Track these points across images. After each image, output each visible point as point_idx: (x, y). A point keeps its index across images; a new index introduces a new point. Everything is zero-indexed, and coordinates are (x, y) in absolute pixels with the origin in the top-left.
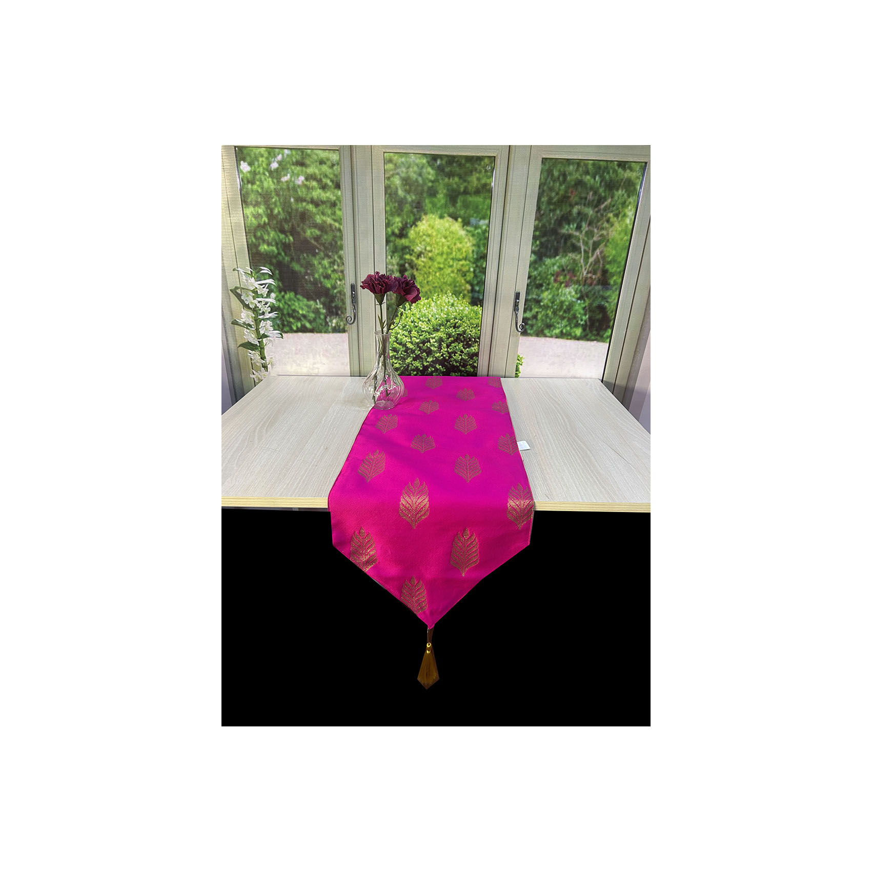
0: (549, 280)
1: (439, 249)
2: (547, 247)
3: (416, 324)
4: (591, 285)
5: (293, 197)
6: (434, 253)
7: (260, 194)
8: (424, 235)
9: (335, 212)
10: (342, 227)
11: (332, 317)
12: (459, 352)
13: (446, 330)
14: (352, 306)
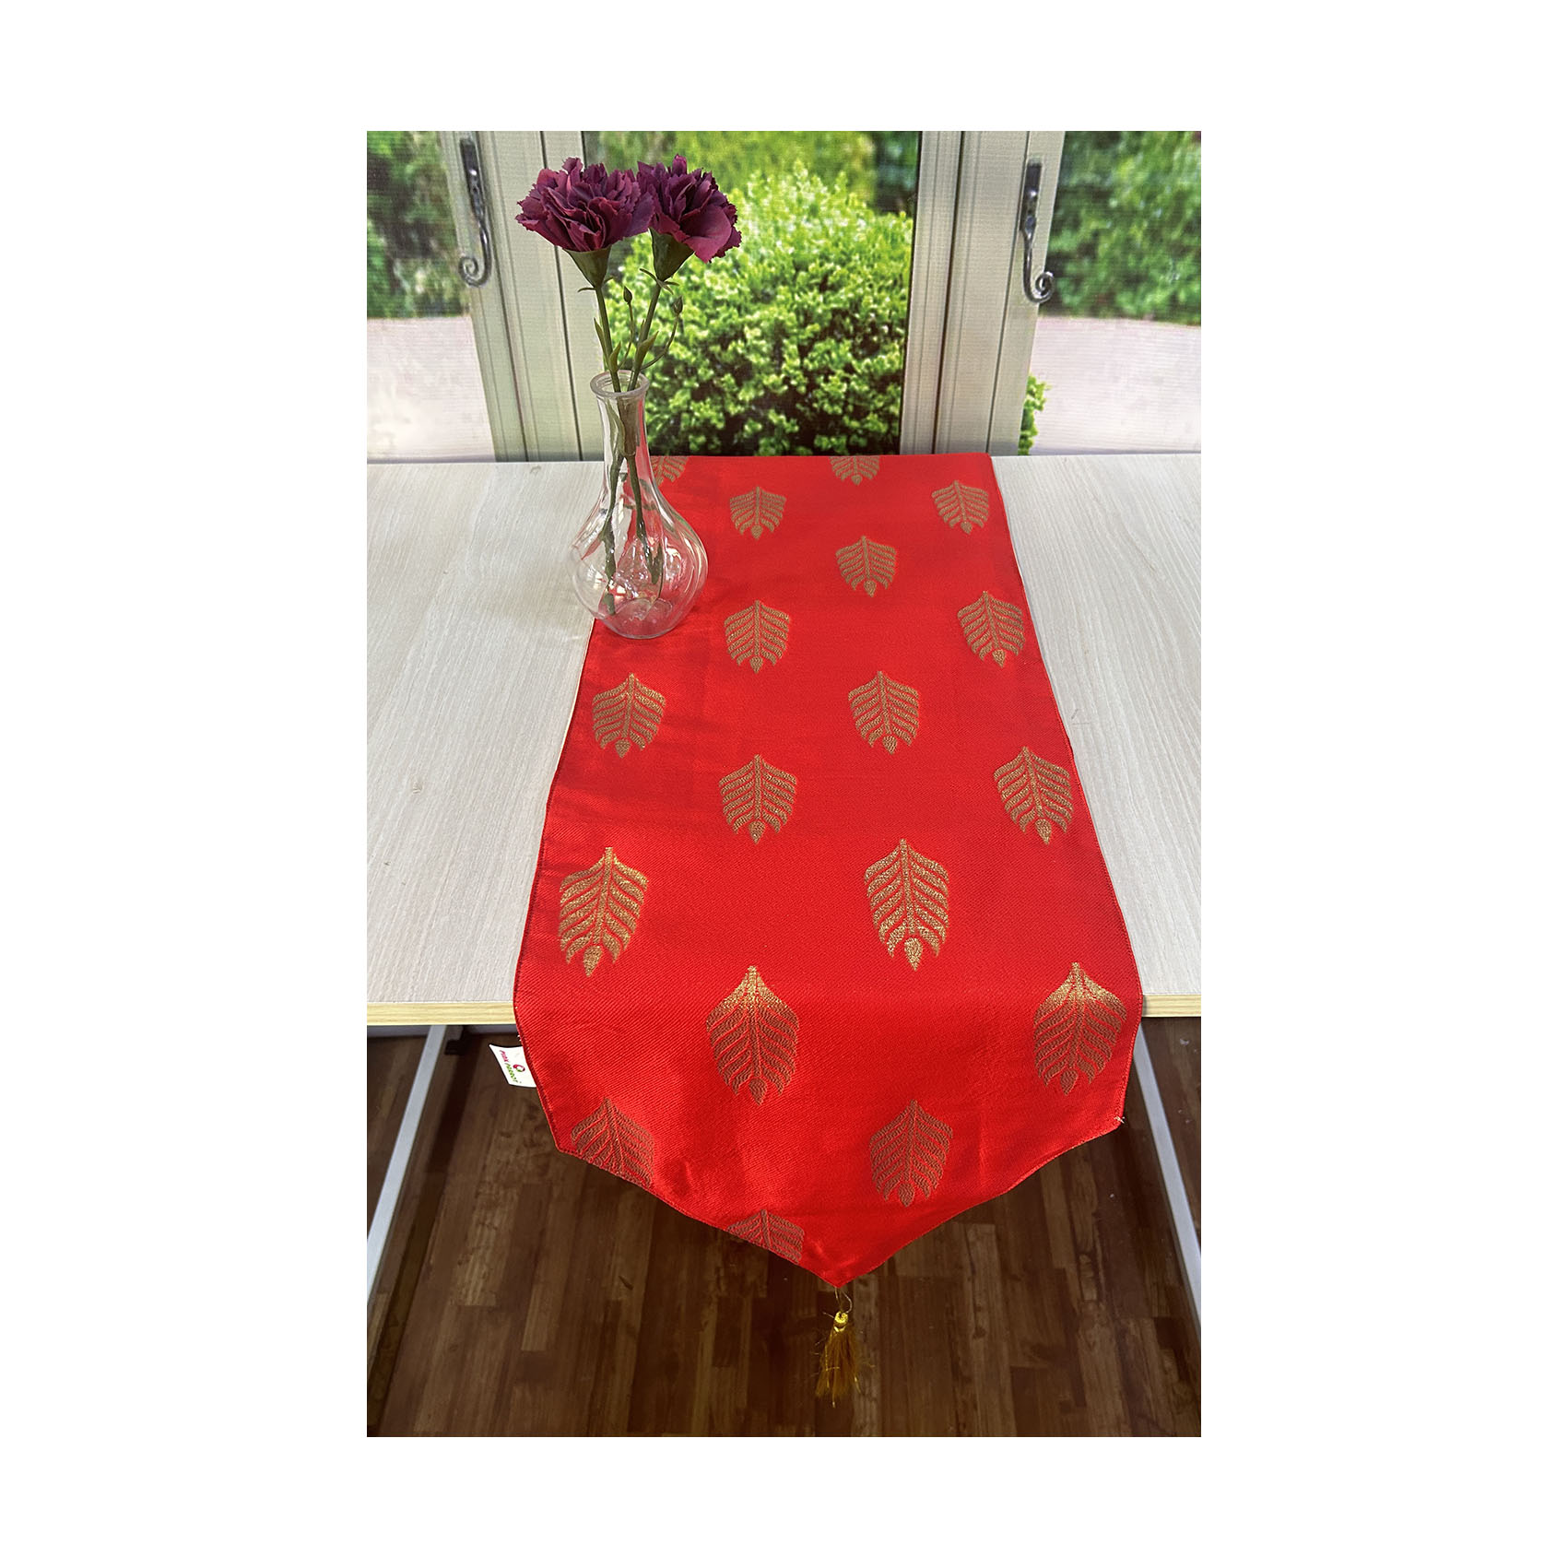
11: (412, 263)
12: (840, 372)
13: (797, 297)
14: (472, 222)
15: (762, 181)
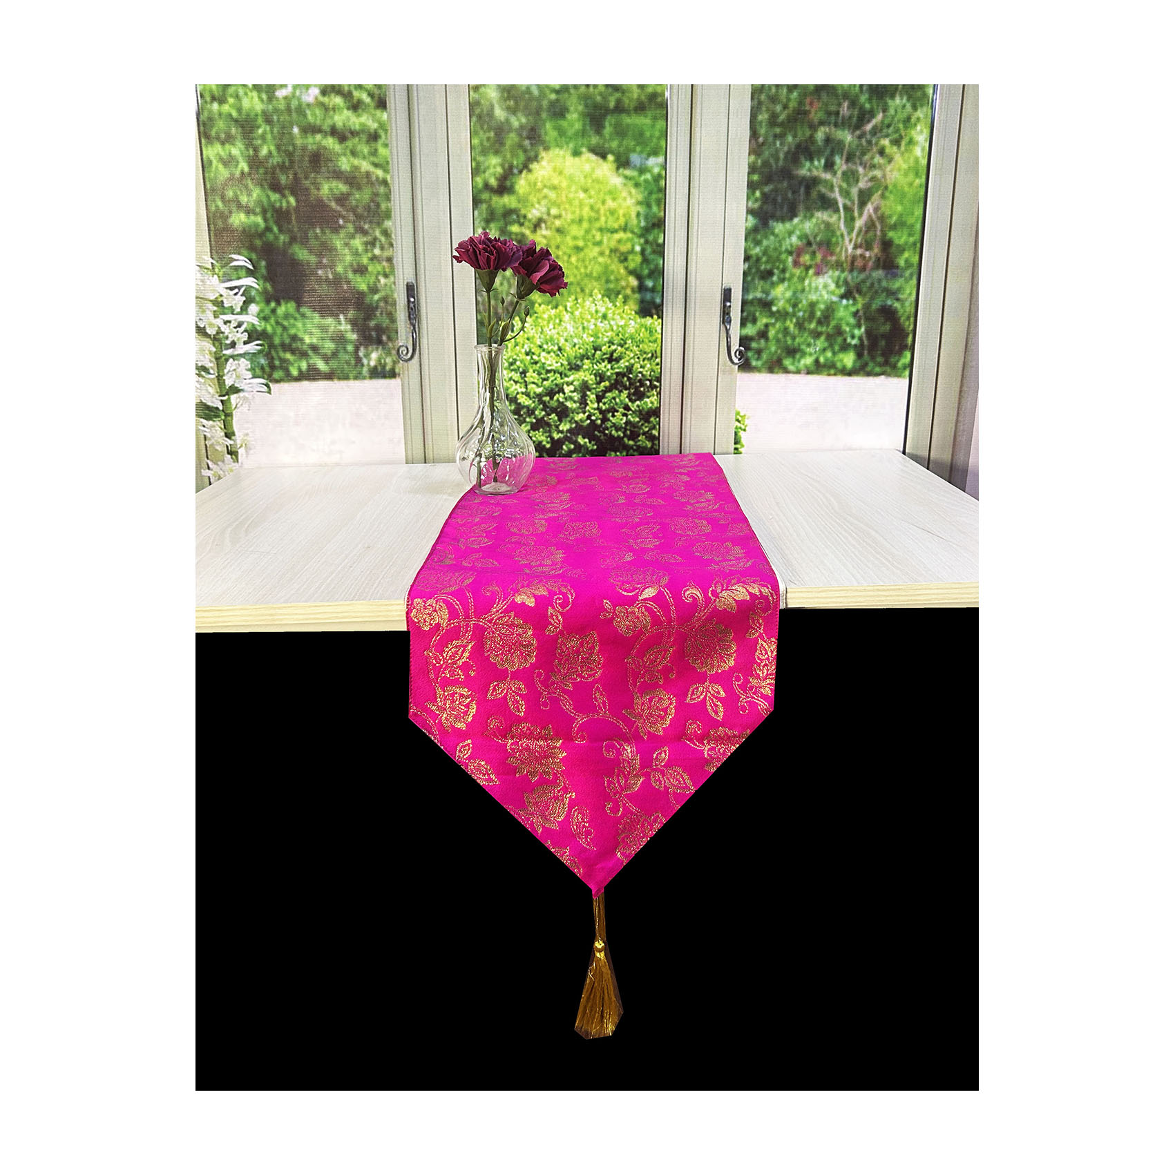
0: (784, 262)
1: (574, 213)
2: (775, 200)
3: (534, 357)
4: (863, 269)
5: (299, 126)
6: (565, 220)
7: (236, 121)
8: (545, 186)
9: (376, 150)
10: (388, 178)
11: (370, 348)
12: (621, 410)
13: (595, 365)
14: (408, 326)
15: (575, 302)
